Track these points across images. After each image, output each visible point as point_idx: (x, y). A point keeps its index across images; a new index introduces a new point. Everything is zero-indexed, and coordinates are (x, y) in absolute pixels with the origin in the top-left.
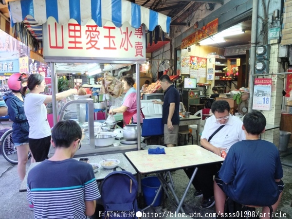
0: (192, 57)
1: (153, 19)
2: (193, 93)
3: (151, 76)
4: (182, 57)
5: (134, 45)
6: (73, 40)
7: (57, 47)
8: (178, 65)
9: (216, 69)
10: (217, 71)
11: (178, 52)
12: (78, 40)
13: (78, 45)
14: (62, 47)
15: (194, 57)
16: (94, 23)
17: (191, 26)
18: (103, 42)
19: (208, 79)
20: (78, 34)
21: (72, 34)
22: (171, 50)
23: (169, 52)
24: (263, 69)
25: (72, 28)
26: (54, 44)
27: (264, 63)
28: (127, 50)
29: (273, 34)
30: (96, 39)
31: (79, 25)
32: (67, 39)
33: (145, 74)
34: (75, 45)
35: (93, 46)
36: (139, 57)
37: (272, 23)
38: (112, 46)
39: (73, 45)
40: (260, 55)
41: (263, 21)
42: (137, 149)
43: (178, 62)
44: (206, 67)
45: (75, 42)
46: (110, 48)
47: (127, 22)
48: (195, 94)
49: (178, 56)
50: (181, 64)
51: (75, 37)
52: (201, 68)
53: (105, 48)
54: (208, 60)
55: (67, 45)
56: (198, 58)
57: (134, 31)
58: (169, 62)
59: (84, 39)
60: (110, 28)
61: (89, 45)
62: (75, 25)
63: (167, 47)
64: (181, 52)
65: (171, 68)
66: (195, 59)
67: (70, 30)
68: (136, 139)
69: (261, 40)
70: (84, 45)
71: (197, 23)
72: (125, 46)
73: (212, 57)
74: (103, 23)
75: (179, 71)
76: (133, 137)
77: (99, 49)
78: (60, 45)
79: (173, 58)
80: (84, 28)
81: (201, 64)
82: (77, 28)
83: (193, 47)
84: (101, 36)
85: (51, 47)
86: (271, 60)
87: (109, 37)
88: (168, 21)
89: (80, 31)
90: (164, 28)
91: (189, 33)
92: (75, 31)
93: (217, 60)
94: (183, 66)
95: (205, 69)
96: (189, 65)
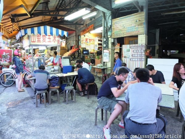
0: (86, 39)
1: (62, 33)
2: (87, 57)
3: (67, 49)
4: (81, 39)
5: (57, 40)
6: (38, 39)
7: (33, 42)
8: (79, 43)
9: (99, 45)
10: (99, 46)
11: (79, 37)
12: (40, 39)
13: (40, 41)
14: (35, 42)
15: (88, 39)
16: (44, 34)
17: (84, 25)
18: (47, 40)
19: (95, 50)
20: (40, 38)
21: (38, 38)
22: (76, 35)
23: (75, 37)
24: (106, 46)
25: (38, 36)
26: (32, 41)
27: (106, 44)
28: (55, 42)
29: (109, 34)
30: (45, 39)
31: (40, 35)
32: (36, 39)
33: (64, 47)
34: (39, 41)
35: (44, 41)
36: (59, 44)
37: (109, 30)
38: (50, 41)
39: (38, 41)
40: (105, 41)
41: (106, 28)
42: (59, 73)
43: (79, 42)
44: (94, 44)
45: (39, 40)
46: (49, 42)
47: (55, 34)
48: (88, 57)
49: (79, 39)
50: (81, 43)
51: (39, 39)
52: (92, 45)
53: (48, 42)
54: (95, 40)
55: (36, 41)
56: (90, 40)
57: (57, 36)
58: (75, 42)
59: (41, 39)
60: (49, 36)
61: (43, 41)
62: (39, 35)
63: (74, 34)
64: (81, 36)
65: (76, 44)
66: (88, 40)
67: (37, 37)
68: (58, 70)
69: (106, 35)
70: (41, 41)
71: (86, 25)
72: (54, 41)
73: (97, 39)
74: (47, 35)
75: (80, 46)
76: (57, 69)
77: (46, 42)
78: (34, 41)
79: (77, 40)
80: (41, 36)
81: (91, 42)
82: (39, 36)
83: (87, 34)
84: (47, 38)
85: (32, 42)
86: (109, 43)
87: (49, 38)
88: (67, 33)
89: (40, 37)
90: (66, 36)
91: (83, 29)
92: (39, 37)
93: (99, 40)
94: (82, 44)
95: (93, 45)
96: (85, 43)
